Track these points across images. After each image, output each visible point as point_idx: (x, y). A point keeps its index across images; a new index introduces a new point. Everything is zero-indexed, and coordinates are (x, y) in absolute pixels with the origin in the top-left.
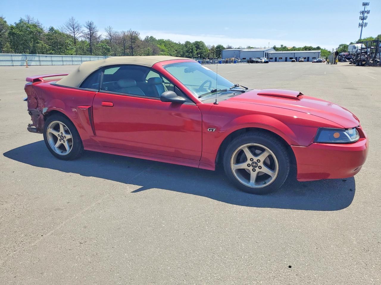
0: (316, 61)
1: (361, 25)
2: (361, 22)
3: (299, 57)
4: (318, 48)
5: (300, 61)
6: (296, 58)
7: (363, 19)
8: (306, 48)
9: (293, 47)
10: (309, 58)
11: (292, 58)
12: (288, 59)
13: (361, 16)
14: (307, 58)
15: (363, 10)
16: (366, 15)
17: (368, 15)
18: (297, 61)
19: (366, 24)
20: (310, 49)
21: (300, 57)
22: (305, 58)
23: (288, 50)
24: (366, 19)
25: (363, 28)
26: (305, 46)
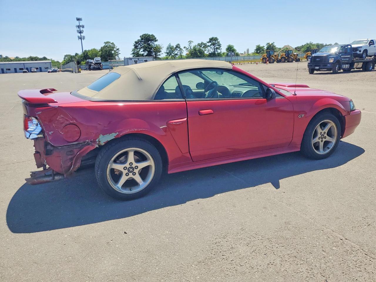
0: (51, 71)
1: (81, 38)
2: (79, 35)
3: (30, 68)
4: (45, 59)
5: (32, 72)
6: (27, 69)
7: (80, 32)
8: (31, 59)
9: (15, 57)
10: (41, 69)
11: (22, 69)
12: (18, 70)
13: (78, 29)
14: (39, 68)
15: (79, 25)
16: (81, 29)
17: (83, 29)
18: (29, 72)
19: (84, 38)
20: (36, 59)
21: (32, 68)
22: (37, 69)
23: (11, 61)
24: (82, 33)
25: (82, 40)
26: (30, 56)
